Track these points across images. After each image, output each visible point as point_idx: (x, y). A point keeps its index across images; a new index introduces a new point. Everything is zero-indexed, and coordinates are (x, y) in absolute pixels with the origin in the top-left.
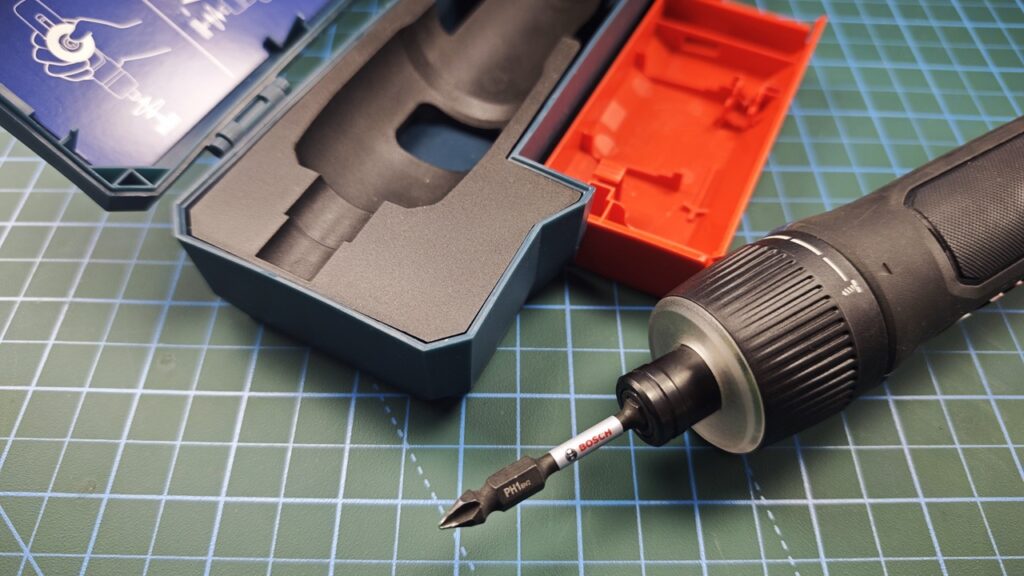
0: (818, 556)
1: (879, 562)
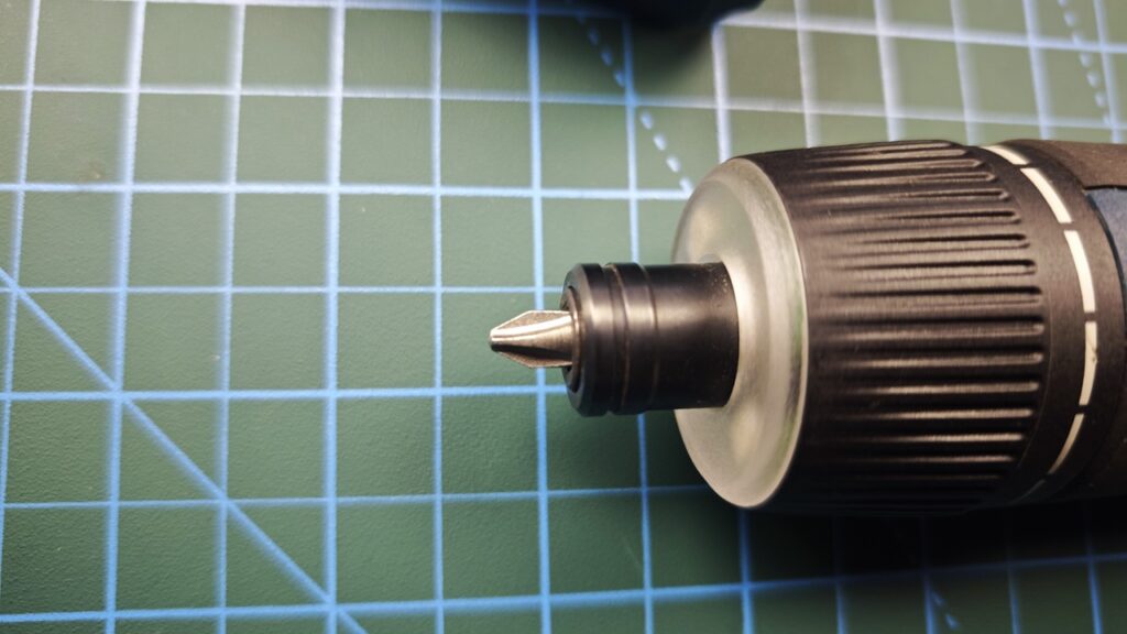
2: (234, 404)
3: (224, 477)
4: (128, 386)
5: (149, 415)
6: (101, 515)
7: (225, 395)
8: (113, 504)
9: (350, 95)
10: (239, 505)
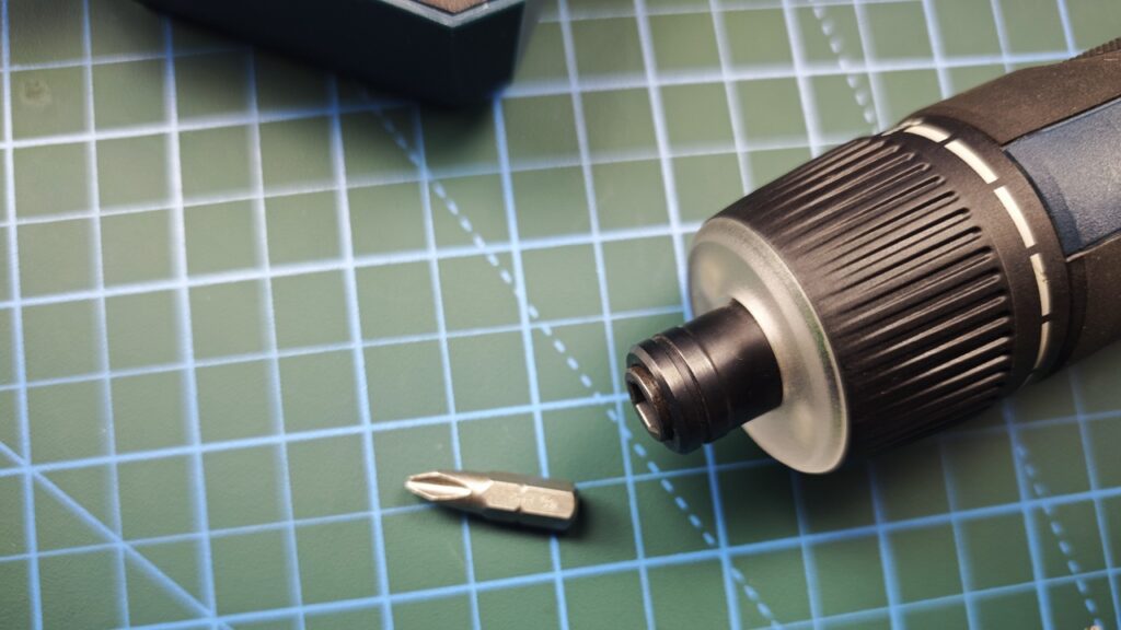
2: (121, 466)
3: (119, 524)
4: (35, 461)
5: (55, 483)
6: (24, 565)
7: (112, 459)
8: (33, 555)
9: (189, 204)
10: (132, 546)
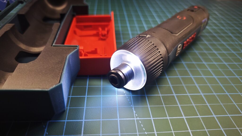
0: (154, 132)
1: (172, 133)
